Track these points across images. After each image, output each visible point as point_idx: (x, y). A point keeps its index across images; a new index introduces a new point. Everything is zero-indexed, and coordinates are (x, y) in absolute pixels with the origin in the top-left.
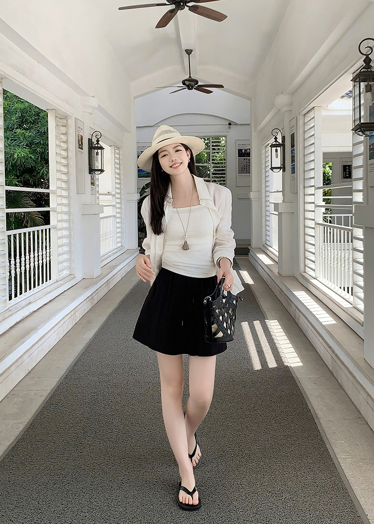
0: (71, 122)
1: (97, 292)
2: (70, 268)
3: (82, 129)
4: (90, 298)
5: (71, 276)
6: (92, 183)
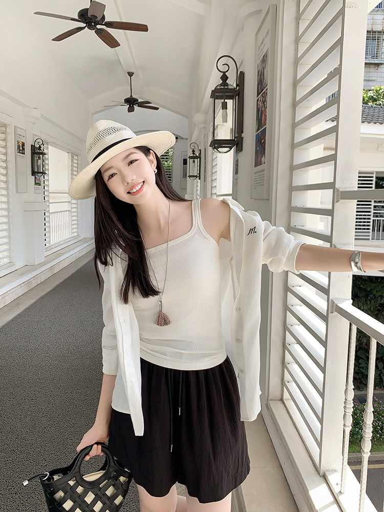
0: (10, 130)
1: (36, 277)
2: (10, 257)
3: (24, 137)
4: (27, 282)
5: (11, 263)
6: (37, 183)
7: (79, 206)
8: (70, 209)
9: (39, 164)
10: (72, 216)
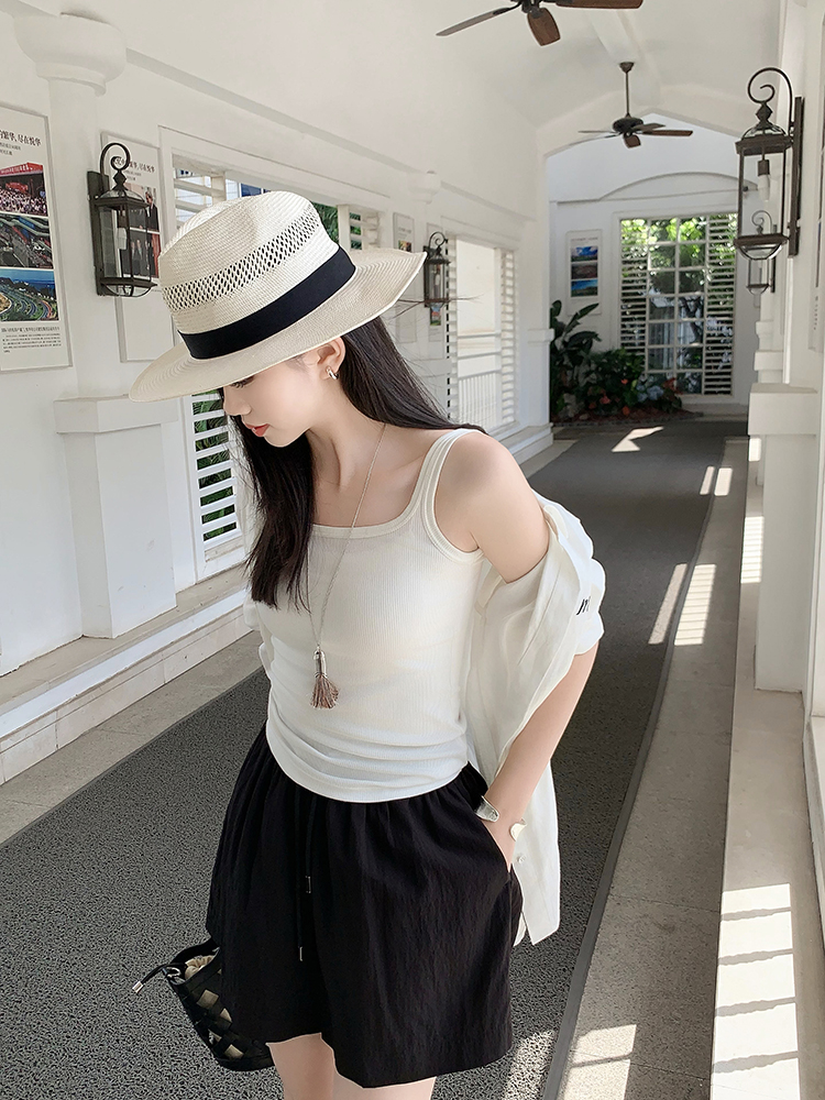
0: (386, 223)
3: (409, 232)
6: (435, 322)
7: (518, 363)
8: (499, 368)
9: (437, 283)
10: (503, 383)
